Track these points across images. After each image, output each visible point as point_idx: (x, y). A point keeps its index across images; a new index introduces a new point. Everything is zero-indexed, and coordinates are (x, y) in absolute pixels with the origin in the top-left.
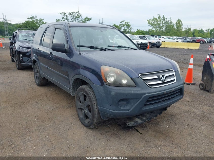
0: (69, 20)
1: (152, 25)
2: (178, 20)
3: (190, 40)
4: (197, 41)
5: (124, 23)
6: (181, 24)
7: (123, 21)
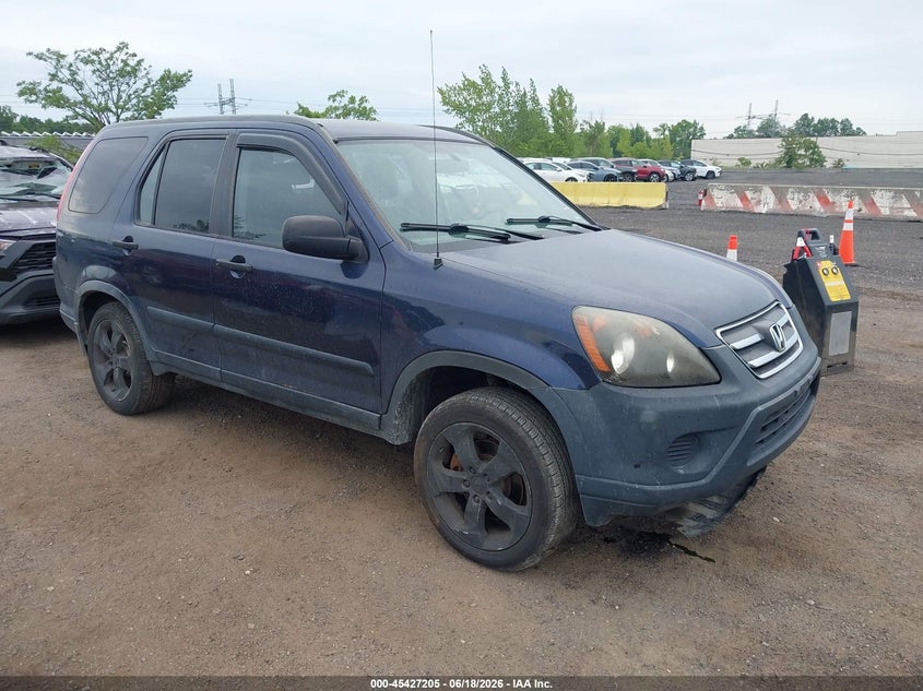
0: (86, 87)
1: (459, 109)
2: (555, 89)
3: (615, 171)
4: (639, 172)
5: (345, 101)
6: (571, 104)
7: (341, 94)
